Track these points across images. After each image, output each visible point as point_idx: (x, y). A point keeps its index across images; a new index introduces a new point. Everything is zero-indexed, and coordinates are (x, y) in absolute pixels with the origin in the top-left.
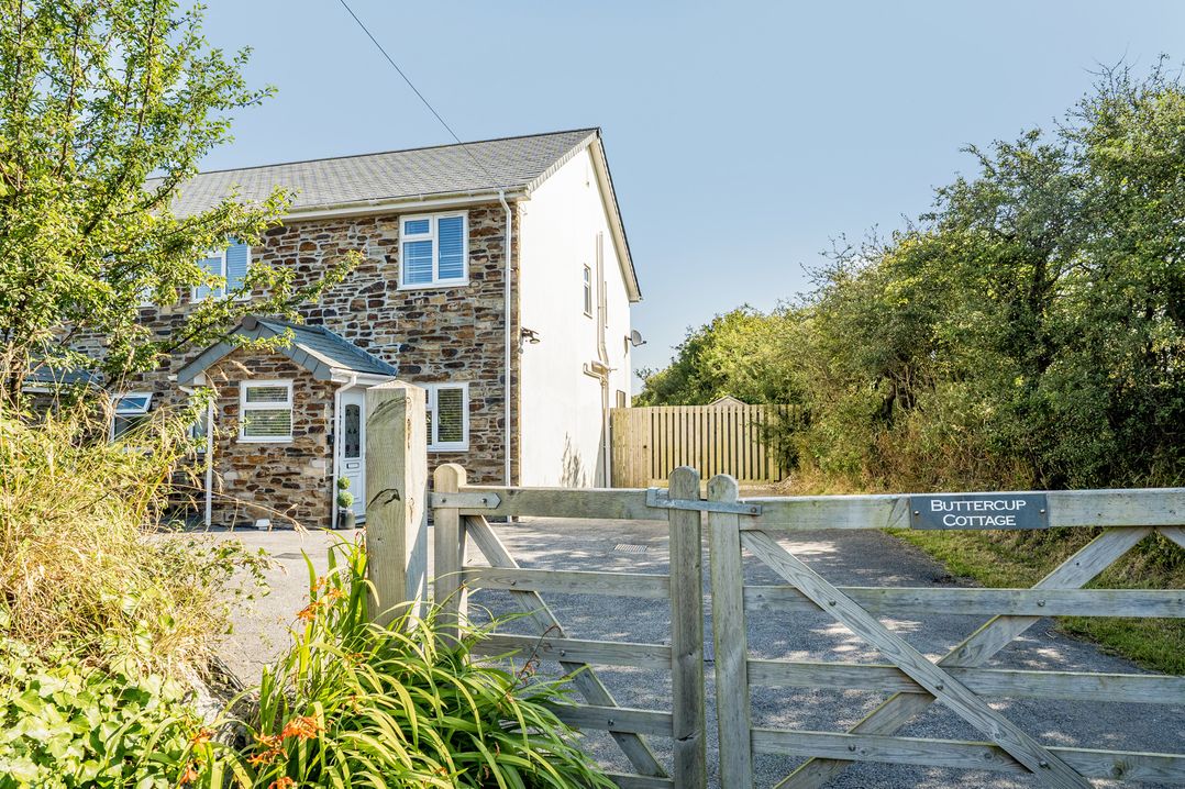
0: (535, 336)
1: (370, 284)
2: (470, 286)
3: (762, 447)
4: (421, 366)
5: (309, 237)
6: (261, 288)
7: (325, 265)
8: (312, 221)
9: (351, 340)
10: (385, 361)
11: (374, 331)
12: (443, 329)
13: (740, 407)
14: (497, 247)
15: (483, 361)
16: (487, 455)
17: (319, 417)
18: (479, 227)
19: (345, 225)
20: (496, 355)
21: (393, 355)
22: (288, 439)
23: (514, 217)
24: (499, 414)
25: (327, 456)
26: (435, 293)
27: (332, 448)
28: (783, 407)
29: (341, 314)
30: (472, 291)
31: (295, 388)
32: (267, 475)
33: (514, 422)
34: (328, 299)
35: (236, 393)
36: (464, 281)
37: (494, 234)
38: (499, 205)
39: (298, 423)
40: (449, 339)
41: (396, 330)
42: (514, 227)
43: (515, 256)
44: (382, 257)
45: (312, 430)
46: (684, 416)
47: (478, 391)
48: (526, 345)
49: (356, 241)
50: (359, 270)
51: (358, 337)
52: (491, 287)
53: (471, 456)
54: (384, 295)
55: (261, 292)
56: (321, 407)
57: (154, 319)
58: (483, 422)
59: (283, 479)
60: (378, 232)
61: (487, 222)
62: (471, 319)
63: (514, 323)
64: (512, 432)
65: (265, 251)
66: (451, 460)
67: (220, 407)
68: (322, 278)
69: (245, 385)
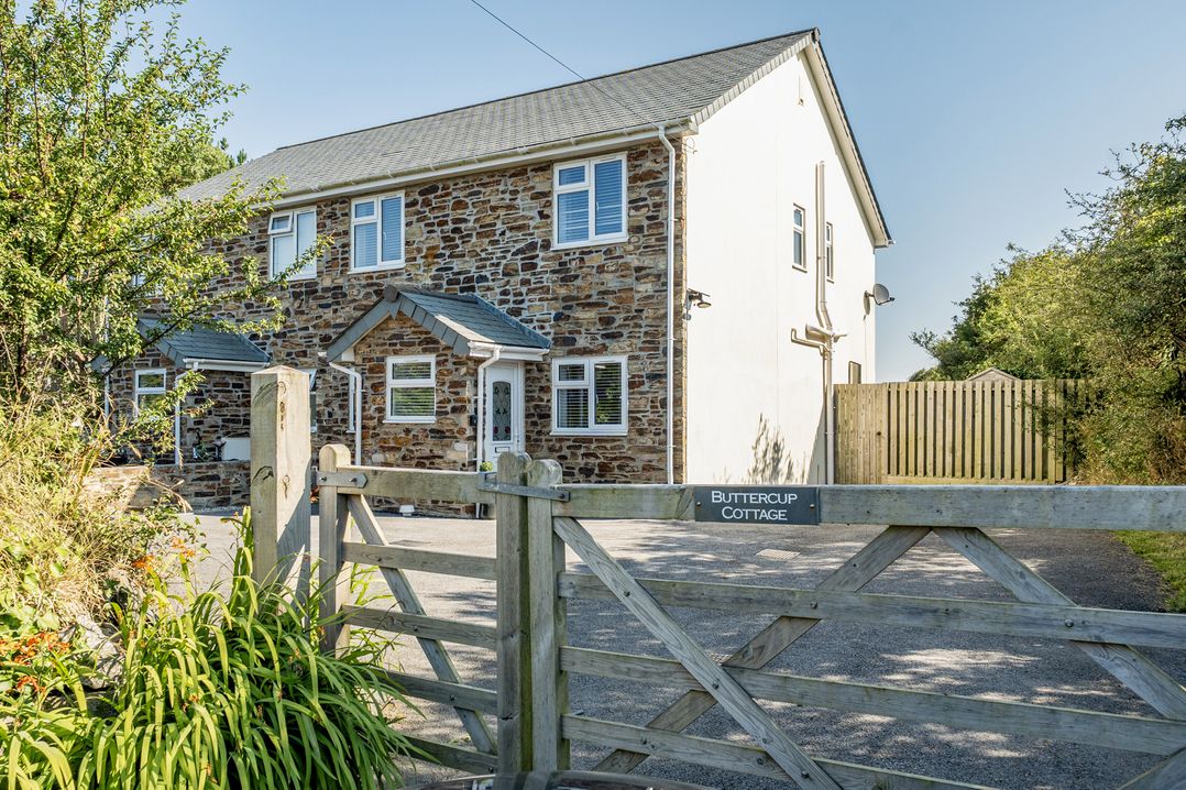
0: (704, 299)
1: (522, 245)
2: (629, 242)
3: (1038, 438)
4: (577, 336)
5: (461, 194)
6: (415, 254)
7: (477, 225)
8: (463, 177)
9: (503, 309)
10: (538, 332)
11: (527, 298)
12: (599, 293)
13: (1008, 384)
14: (659, 193)
15: (643, 330)
16: (647, 440)
17: (461, 396)
18: (640, 171)
19: (496, 178)
20: (658, 322)
21: (546, 325)
22: (430, 420)
23: (678, 157)
24: (661, 392)
25: (469, 439)
26: (591, 252)
27: (475, 430)
28: (1070, 383)
29: (493, 280)
30: (631, 247)
31: (438, 363)
32: (412, 458)
33: (678, 402)
34: (480, 264)
35: (382, 369)
36: (622, 236)
37: (655, 178)
38: (660, 143)
39: (441, 402)
40: (606, 305)
41: (550, 296)
42: (679, 168)
43: (679, 204)
44: (534, 213)
45: (454, 410)
47: (637, 365)
48: (694, 310)
49: (508, 196)
50: (511, 229)
51: (511, 305)
52: (652, 241)
53: (630, 441)
54: (537, 256)
55: (415, 259)
56: (462, 385)
57: (316, 291)
58: (643, 402)
59: (427, 462)
60: (531, 184)
61: (648, 165)
63: (678, 284)
64: (675, 413)
65: (419, 212)
66: (608, 446)
67: (368, 384)
68: (474, 240)
69: (391, 361)
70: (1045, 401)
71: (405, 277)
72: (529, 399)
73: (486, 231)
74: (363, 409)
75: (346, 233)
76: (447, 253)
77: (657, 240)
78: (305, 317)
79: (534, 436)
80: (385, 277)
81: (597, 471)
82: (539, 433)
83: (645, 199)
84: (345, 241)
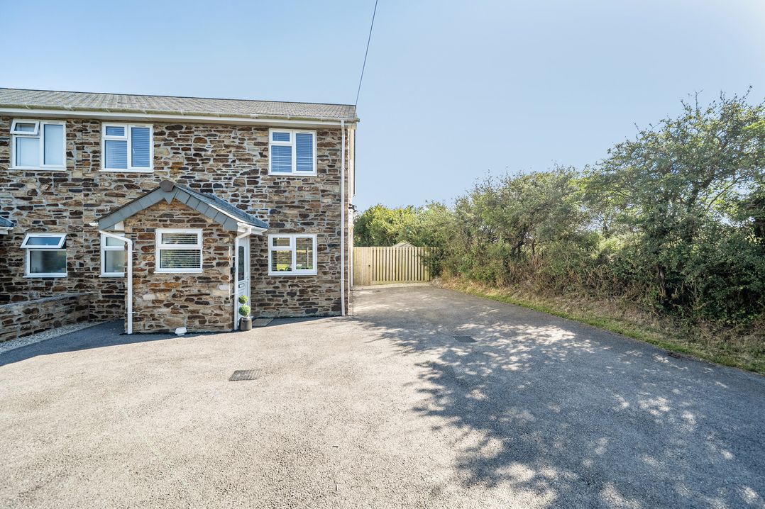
1: (248, 170)
2: (318, 177)
3: (422, 266)
4: (285, 223)
5: (202, 135)
6: (163, 165)
7: (214, 155)
8: (203, 124)
9: (234, 205)
10: (259, 219)
11: (251, 200)
12: (300, 201)
13: (413, 248)
14: (335, 154)
15: (326, 222)
16: (329, 277)
18: (324, 142)
19: (229, 129)
20: (335, 219)
21: (265, 215)
22: (199, 271)
23: (346, 138)
24: (336, 253)
25: (231, 282)
26: (294, 179)
27: (234, 276)
28: (431, 248)
29: (227, 187)
30: (319, 180)
31: (205, 235)
32: (181, 296)
33: (346, 258)
35: (152, 237)
37: (333, 147)
38: (339, 129)
39: (207, 259)
40: (304, 208)
41: (267, 200)
42: (347, 144)
43: (346, 161)
44: (256, 153)
46: (388, 252)
47: (323, 239)
49: (237, 141)
50: (240, 160)
51: (240, 203)
52: (331, 178)
53: (318, 278)
54: (259, 177)
55: (163, 168)
56: (226, 249)
58: (326, 258)
59: (195, 298)
60: (254, 136)
61: (328, 139)
62: (319, 197)
63: (346, 201)
64: (345, 264)
65: (166, 140)
66: (305, 280)
67: (139, 247)
68: (211, 162)
69: (159, 232)
70: (424, 254)
71: (154, 178)
72: (253, 256)
73: (221, 159)
74: (134, 264)
75: (97, 144)
76: (190, 168)
77: (334, 177)
78: (54, 197)
79: (256, 276)
80: (136, 177)
81: (298, 294)
82: (260, 274)
83: (327, 156)
84: (96, 148)
